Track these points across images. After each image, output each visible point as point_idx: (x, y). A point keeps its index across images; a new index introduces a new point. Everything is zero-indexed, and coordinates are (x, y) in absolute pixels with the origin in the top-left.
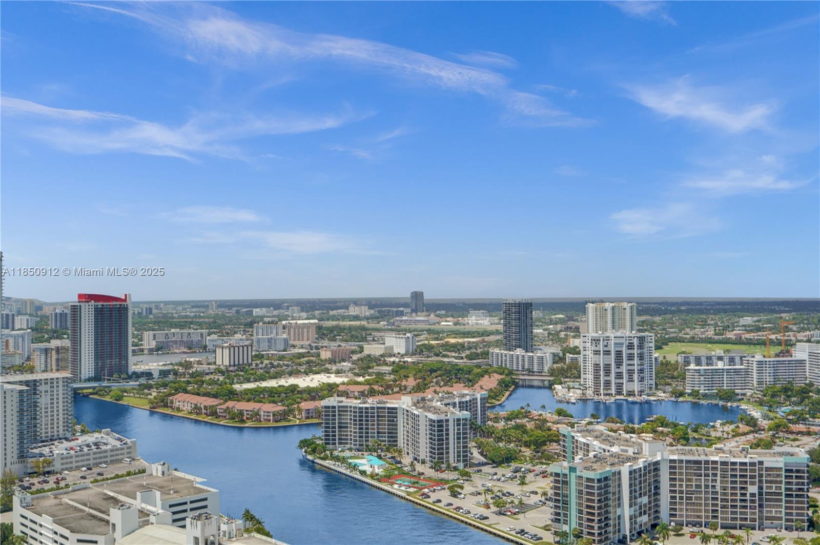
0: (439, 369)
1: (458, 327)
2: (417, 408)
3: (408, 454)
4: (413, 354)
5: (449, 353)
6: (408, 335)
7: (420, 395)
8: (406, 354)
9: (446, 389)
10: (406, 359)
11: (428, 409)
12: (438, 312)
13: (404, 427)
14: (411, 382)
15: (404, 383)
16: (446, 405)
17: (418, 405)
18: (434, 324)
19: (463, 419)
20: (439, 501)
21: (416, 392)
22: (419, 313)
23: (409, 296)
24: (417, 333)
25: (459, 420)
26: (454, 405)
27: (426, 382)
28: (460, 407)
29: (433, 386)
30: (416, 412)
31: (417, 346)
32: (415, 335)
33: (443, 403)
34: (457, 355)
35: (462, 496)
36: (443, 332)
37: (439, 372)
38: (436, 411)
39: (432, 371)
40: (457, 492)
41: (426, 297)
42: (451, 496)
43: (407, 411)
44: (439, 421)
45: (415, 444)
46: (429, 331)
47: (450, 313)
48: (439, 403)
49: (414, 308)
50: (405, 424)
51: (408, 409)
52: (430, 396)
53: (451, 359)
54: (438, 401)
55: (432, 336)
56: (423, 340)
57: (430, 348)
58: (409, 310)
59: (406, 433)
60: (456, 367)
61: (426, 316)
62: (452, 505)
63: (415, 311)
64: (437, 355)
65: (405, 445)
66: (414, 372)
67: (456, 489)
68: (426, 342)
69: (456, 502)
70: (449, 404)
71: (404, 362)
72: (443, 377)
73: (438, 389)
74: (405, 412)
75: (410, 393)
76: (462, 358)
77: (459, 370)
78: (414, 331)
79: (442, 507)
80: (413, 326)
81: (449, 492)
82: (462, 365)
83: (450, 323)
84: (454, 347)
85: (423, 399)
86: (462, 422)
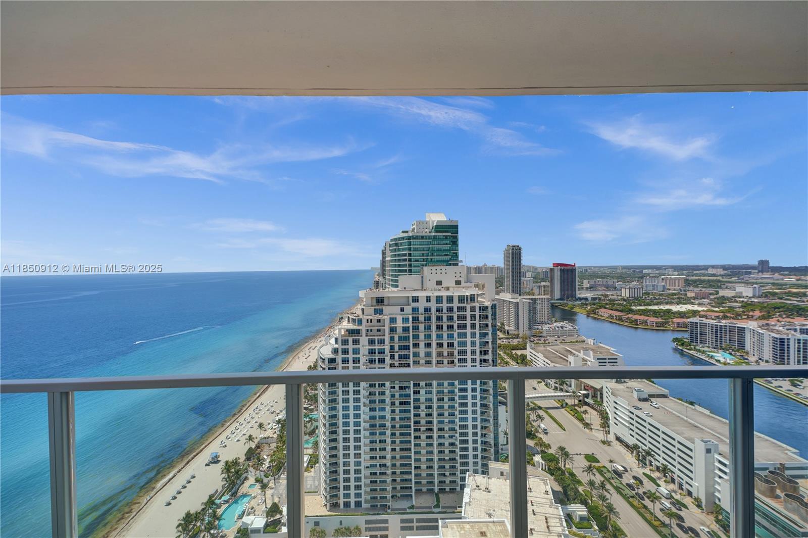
0: (781, 307)
1: (800, 282)
2: (762, 329)
3: (754, 355)
4: (759, 297)
5: (792, 298)
6: (755, 286)
7: (765, 322)
8: (754, 297)
9: (788, 320)
10: (753, 300)
11: (772, 331)
12: (782, 273)
13: (751, 339)
14: (757, 313)
15: (751, 313)
16: (788, 329)
17: (763, 327)
18: (778, 280)
19: (803, 340)
20: (781, 387)
21: (761, 320)
22: (765, 273)
23: (757, 263)
24: (762, 285)
25: (799, 340)
26: (795, 330)
27: (770, 314)
28: (800, 332)
29: (776, 317)
30: (761, 332)
31: (763, 292)
32: (761, 286)
33: (785, 328)
34: (798, 299)
35: (802, 387)
36: (786, 285)
37: (781, 309)
38: (778, 332)
39: (775, 308)
40: (796, 383)
41: (771, 265)
42: (792, 385)
43: (754, 330)
44: (780, 339)
45: (760, 350)
46: (773, 284)
47: (793, 273)
48: (781, 328)
49: (760, 270)
50: (752, 338)
51: (754, 329)
52: (773, 323)
53: (794, 301)
54: (780, 326)
55: (776, 287)
56: (768, 289)
57: (774, 294)
58: (757, 271)
59: (752, 343)
60: (798, 307)
61: (771, 275)
62: (792, 391)
63: (762, 271)
64: (781, 299)
65: (752, 350)
66: (760, 308)
67: (796, 382)
68: (771, 291)
69: (795, 390)
70: (790, 329)
71: (752, 302)
72: (786, 313)
73: (780, 319)
74: (752, 331)
75: (756, 320)
76: (803, 302)
77: (800, 309)
78: (761, 283)
79: (783, 391)
80: (760, 281)
81: (789, 383)
82: (803, 306)
83: (793, 279)
84: (796, 295)
85: (767, 324)
86: (802, 342)
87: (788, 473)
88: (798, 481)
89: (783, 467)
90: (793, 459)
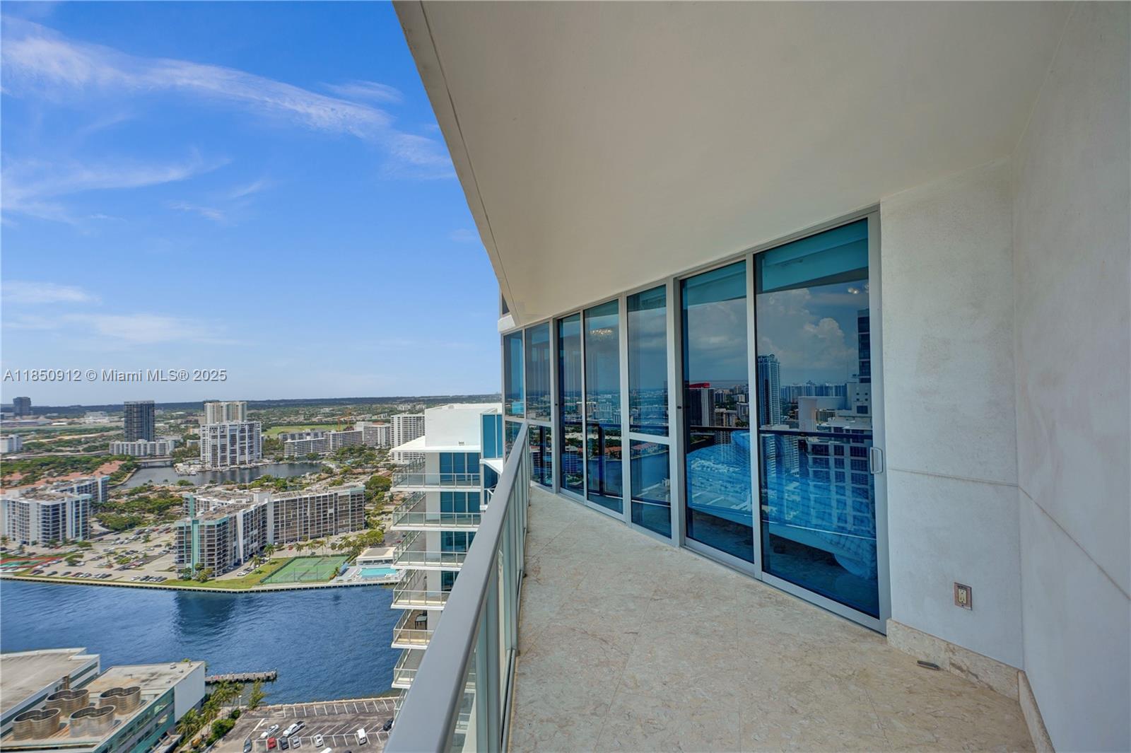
0: (52, 463)
1: (73, 426)
2: (27, 498)
3: (14, 539)
4: (18, 452)
5: (63, 448)
6: (11, 436)
7: (30, 487)
8: (10, 453)
9: (60, 478)
10: (8, 458)
11: (41, 497)
12: (49, 415)
13: (9, 516)
14: (17, 477)
15: (8, 478)
16: (62, 491)
17: (27, 495)
18: (44, 425)
19: (83, 501)
20: (56, 573)
21: (23, 485)
22: (25, 417)
23: (12, 402)
24: (22, 434)
25: (78, 502)
26: (72, 490)
27: (36, 475)
28: (78, 491)
29: (44, 478)
30: (25, 502)
31: (24, 445)
32: (21, 436)
33: (59, 490)
34: (72, 449)
35: (82, 563)
36: (55, 431)
37: (51, 466)
38: (50, 497)
39: (42, 465)
40: (76, 561)
41: (33, 404)
42: (70, 565)
43: (14, 502)
44: (54, 506)
45: (24, 529)
46: (38, 431)
47: (64, 415)
48: (53, 491)
49: (18, 411)
50: (11, 514)
51: (14, 500)
52: (42, 486)
53: (67, 452)
54: (52, 489)
55: (41, 435)
56: (31, 439)
57: (40, 446)
58: (12, 414)
59: (11, 522)
60: (72, 459)
61: (34, 418)
62: (70, 573)
63: (21, 414)
64: (50, 451)
65: (11, 533)
66: (20, 468)
67: (75, 559)
68: (34, 441)
69: (74, 570)
70: (66, 490)
71: (7, 460)
72: (57, 469)
73: (51, 479)
74: (11, 504)
75: (16, 486)
76: (79, 451)
77: (75, 461)
78: (20, 431)
79: (59, 577)
80: (18, 428)
81: (66, 563)
82: (78, 458)
83: (64, 423)
84: (69, 443)
85: (34, 490)
86: (81, 503)
87: (73, 685)
88: (86, 688)
89: (67, 680)
90: (79, 662)
